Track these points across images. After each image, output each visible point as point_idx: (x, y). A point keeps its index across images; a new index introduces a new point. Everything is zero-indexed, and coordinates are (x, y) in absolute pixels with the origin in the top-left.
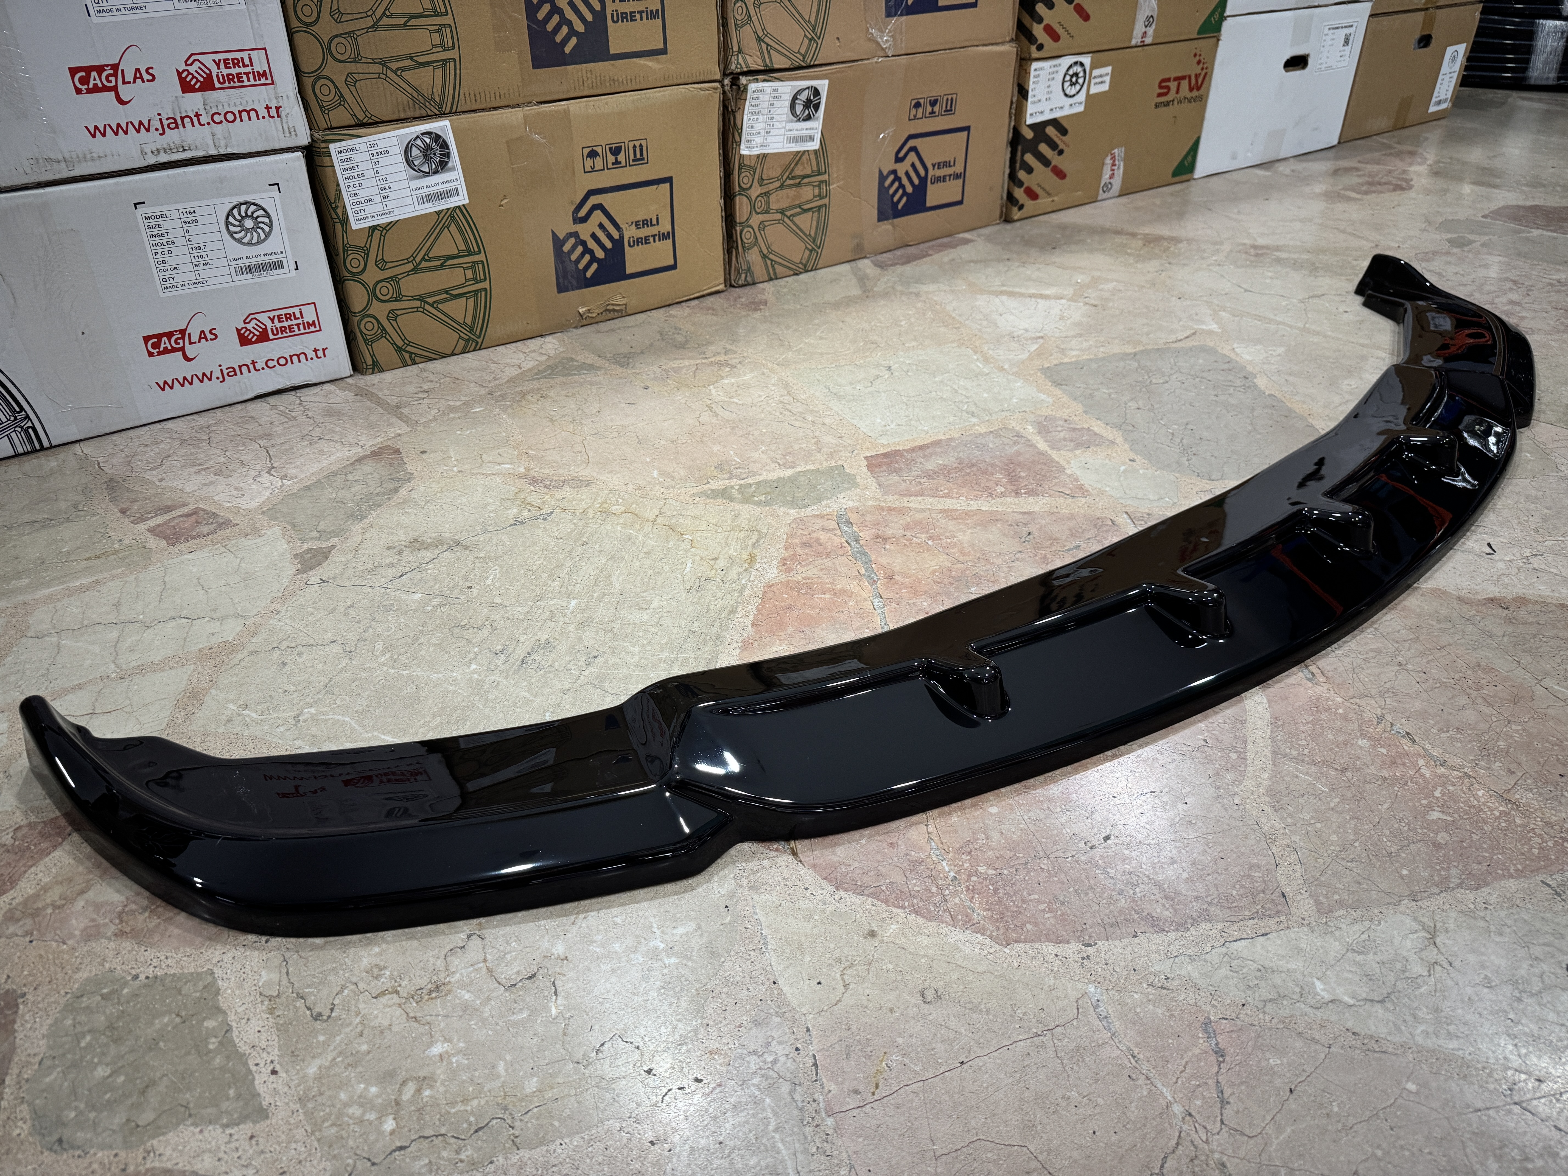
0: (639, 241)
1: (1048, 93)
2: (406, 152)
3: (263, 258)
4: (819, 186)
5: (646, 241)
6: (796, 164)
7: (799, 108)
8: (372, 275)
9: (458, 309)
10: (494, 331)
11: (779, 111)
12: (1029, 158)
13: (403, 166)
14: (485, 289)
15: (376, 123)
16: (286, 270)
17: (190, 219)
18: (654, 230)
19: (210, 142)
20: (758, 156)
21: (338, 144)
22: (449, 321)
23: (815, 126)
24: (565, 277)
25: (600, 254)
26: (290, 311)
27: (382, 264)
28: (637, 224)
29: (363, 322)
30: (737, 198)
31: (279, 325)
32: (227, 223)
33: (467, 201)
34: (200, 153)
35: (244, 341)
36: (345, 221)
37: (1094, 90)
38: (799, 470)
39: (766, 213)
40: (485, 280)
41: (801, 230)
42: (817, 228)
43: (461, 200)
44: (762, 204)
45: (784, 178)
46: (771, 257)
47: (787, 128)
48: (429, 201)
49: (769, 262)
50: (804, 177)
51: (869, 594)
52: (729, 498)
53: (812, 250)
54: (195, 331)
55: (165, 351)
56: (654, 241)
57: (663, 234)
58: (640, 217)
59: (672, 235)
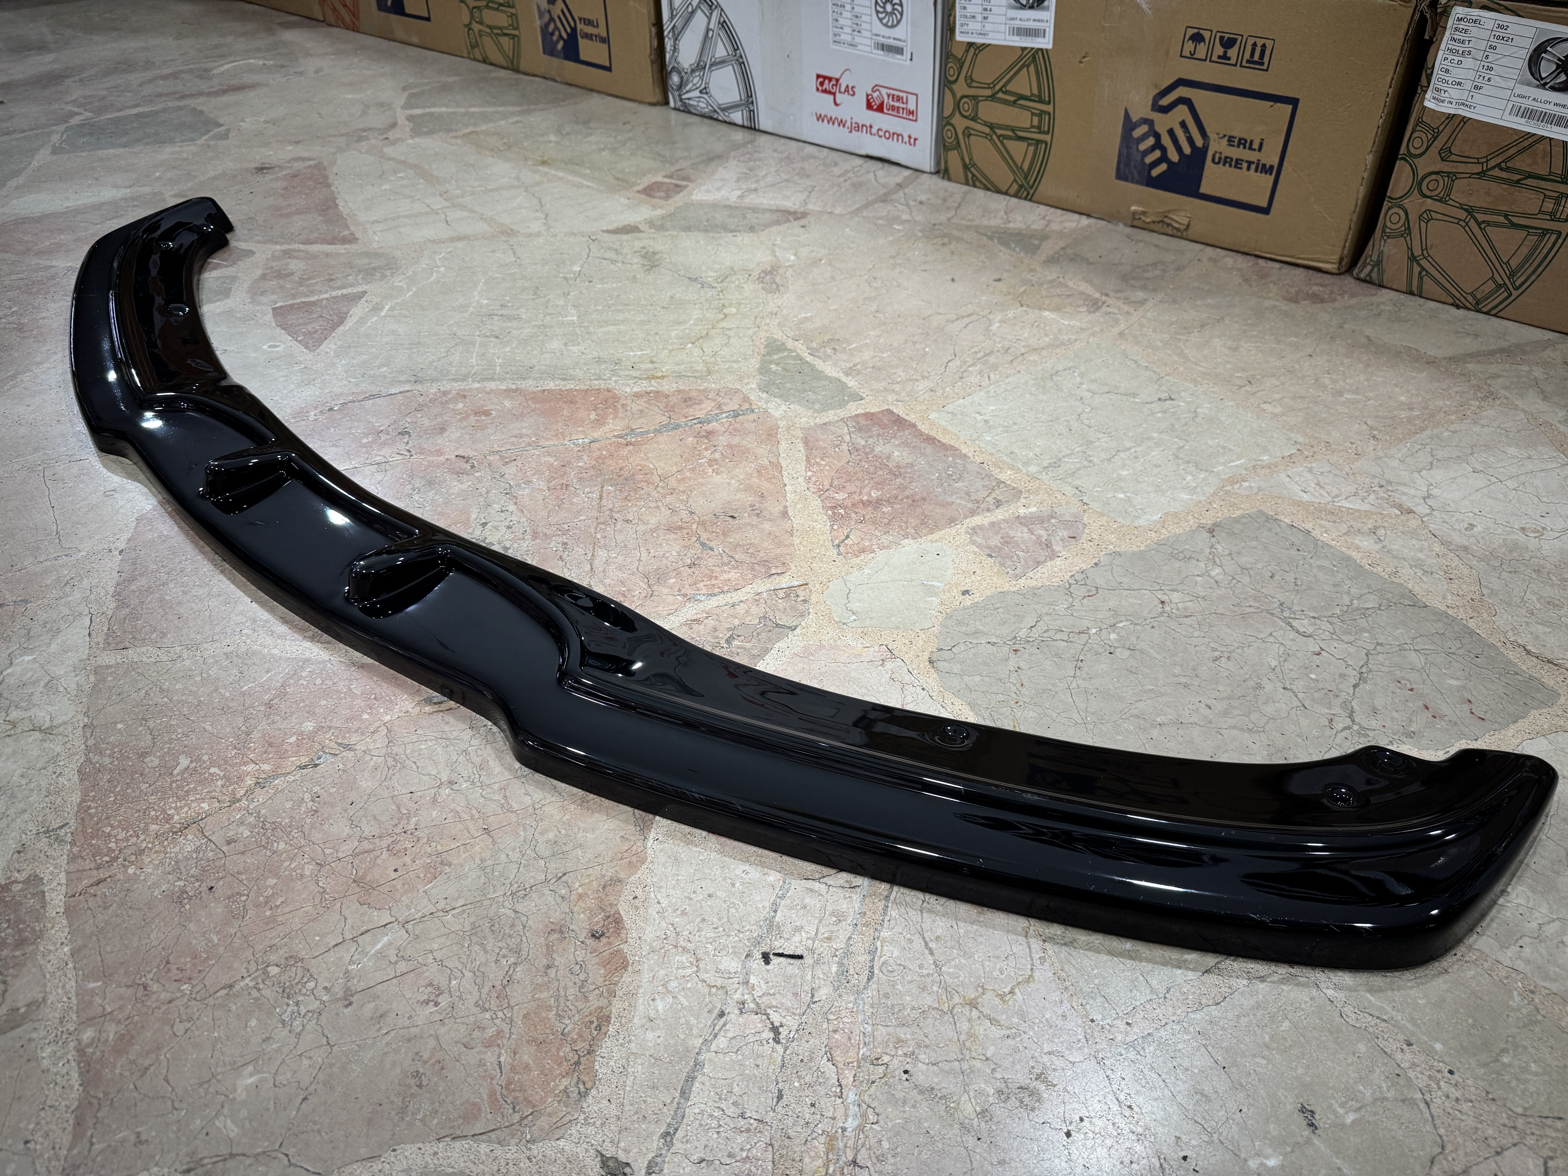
0: (1226, 161)
3: (892, 41)
4: (1558, 199)
5: (1238, 164)
6: (1519, 152)
7: (1546, 68)
8: (961, 88)
9: (1019, 151)
10: (1045, 188)
11: (1504, 62)
14: (1047, 143)
16: (905, 57)
18: (1253, 156)
20: (1451, 118)
22: (1009, 160)
24: (1128, 165)
25: (1174, 156)
26: (901, 94)
27: (969, 81)
28: (1231, 140)
29: (947, 129)
30: (1399, 165)
31: (892, 103)
33: (1050, 47)
36: (954, 31)
38: (844, 379)
39: (1440, 201)
40: (1048, 133)
41: (1493, 248)
42: (1527, 259)
43: (1046, 43)
44: (1439, 186)
45: (1492, 163)
46: (1423, 262)
47: (1517, 91)
48: (1018, 34)
49: (1417, 269)
50: (1531, 176)
51: (596, 435)
52: (769, 354)
53: (1500, 286)
54: (843, 83)
55: (825, 91)
56: (1248, 169)
57: (1264, 165)
58: (1237, 133)
59: (1276, 171)
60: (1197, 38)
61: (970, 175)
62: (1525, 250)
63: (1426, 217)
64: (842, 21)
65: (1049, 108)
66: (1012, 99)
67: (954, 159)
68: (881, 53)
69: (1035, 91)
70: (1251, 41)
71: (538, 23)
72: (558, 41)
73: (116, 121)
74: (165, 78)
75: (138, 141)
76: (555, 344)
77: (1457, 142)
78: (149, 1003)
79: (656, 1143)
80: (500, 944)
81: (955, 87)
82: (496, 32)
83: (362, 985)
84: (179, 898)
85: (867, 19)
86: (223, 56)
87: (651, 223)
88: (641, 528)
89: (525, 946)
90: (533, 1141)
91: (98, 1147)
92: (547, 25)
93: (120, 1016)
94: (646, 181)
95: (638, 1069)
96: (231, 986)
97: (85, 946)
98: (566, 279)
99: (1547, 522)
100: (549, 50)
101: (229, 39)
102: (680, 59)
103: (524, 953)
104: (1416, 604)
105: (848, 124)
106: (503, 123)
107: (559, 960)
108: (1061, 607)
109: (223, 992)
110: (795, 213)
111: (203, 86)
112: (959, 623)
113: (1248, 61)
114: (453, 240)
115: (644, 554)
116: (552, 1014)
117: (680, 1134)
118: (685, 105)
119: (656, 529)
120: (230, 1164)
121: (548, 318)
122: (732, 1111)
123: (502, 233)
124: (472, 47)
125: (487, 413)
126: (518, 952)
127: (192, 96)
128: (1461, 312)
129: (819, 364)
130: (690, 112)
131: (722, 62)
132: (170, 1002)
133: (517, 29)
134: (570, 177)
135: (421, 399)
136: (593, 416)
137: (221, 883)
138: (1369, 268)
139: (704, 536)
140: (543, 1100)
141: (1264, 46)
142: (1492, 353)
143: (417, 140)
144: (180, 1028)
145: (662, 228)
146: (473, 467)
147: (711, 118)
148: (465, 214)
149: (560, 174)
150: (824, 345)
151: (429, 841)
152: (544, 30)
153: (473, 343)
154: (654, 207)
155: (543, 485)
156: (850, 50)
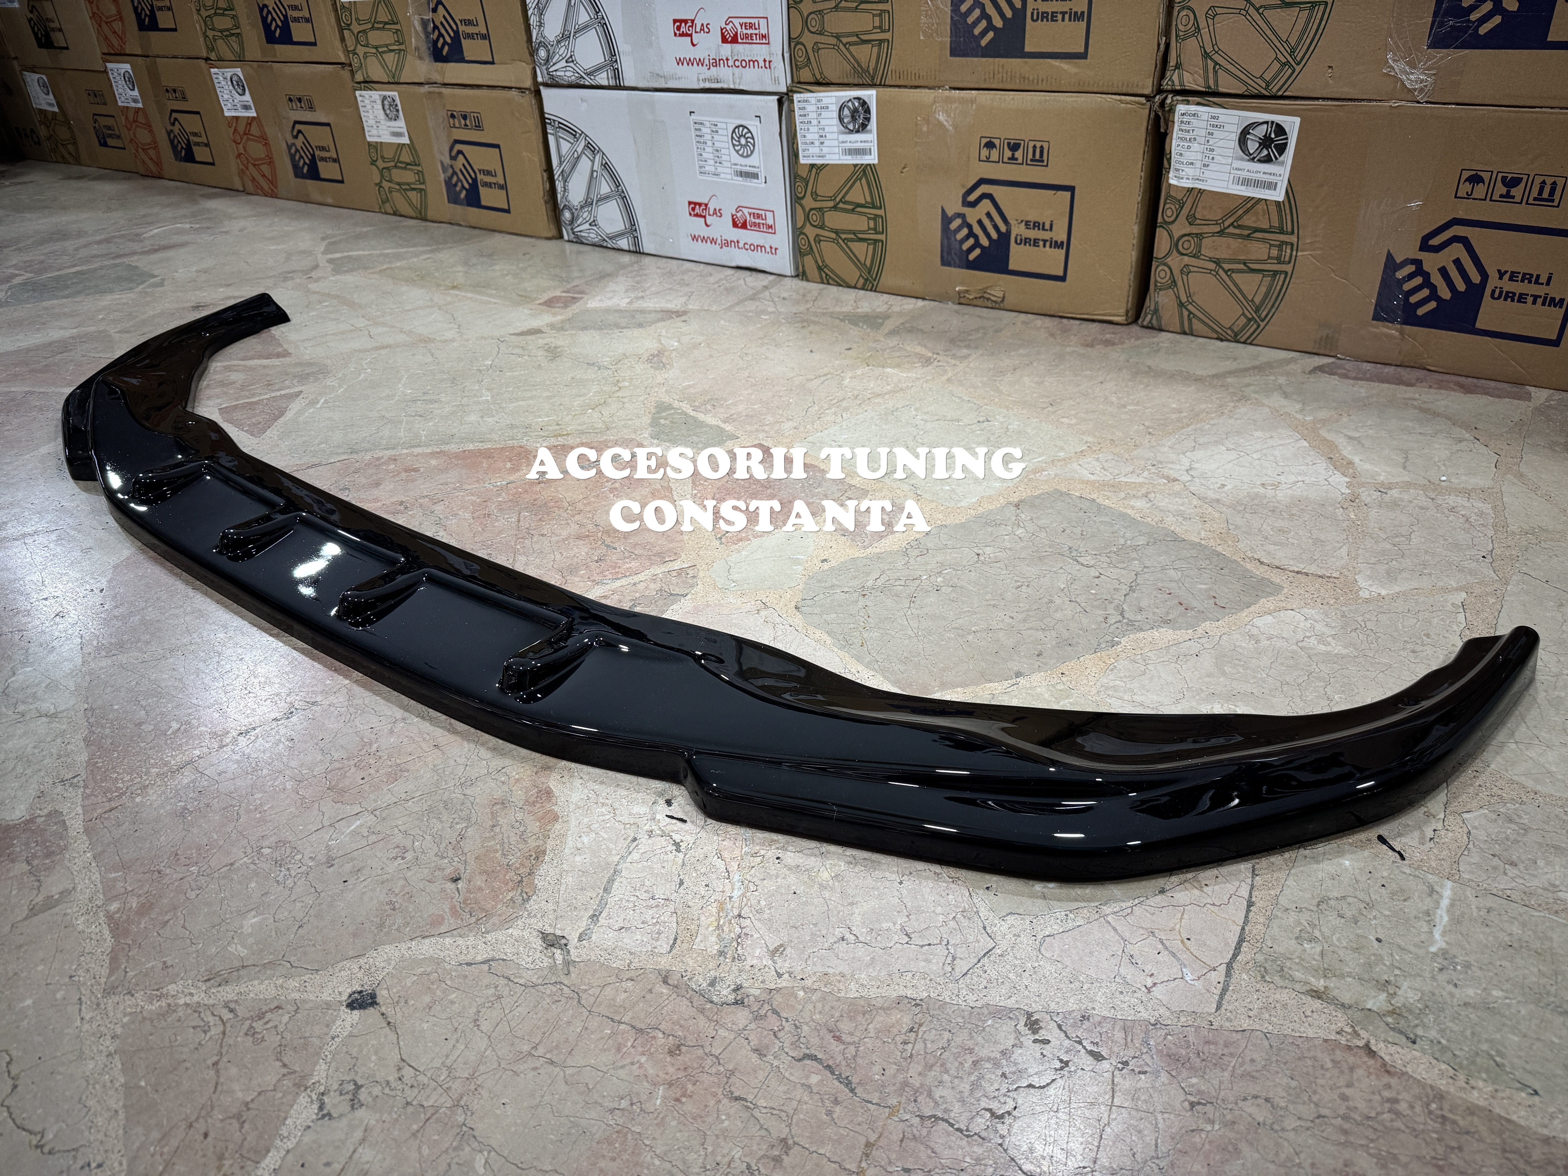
0: (1026, 241)
2: (840, 110)
3: (748, 168)
4: (1280, 247)
5: (1035, 243)
7: (1252, 146)
8: (808, 202)
9: (861, 251)
10: (886, 280)
11: (1221, 143)
13: (836, 121)
14: (883, 242)
15: (826, 83)
16: (760, 180)
17: (715, 130)
18: (1046, 235)
19: (731, 79)
21: (801, 95)
22: (854, 259)
23: (1279, 172)
24: (949, 253)
25: (985, 242)
26: (760, 212)
27: (814, 196)
28: (1027, 224)
29: (801, 237)
31: (753, 220)
32: (732, 138)
33: (876, 162)
34: (725, 86)
35: (735, 224)
36: (798, 155)
38: (722, 425)
39: (1194, 256)
40: (883, 232)
41: (1240, 291)
42: (1266, 296)
43: (872, 159)
44: (1189, 245)
45: (1227, 223)
46: (1190, 307)
47: (1234, 166)
48: (850, 154)
49: (1186, 313)
50: (1257, 230)
51: (511, 478)
52: (658, 412)
53: (1250, 320)
54: (711, 207)
55: (697, 215)
56: (1044, 246)
57: (1056, 242)
58: (1032, 218)
59: (1065, 246)
60: (990, 145)
61: (824, 276)
62: (1263, 289)
63: (1186, 271)
64: (705, 155)
65: (881, 212)
66: (851, 207)
67: (809, 263)
68: (740, 178)
69: (869, 199)
71: (442, 177)
72: (461, 191)
73: (57, 279)
74: (99, 242)
75: (79, 293)
76: (472, 418)
77: (1198, 209)
78: (164, 882)
79: (585, 922)
80: (453, 816)
81: (803, 202)
82: (404, 188)
83: (341, 853)
84: (182, 813)
85: (726, 151)
86: (152, 223)
87: (552, 326)
88: (554, 539)
89: (474, 815)
90: (488, 932)
91: (131, 974)
92: (451, 178)
93: (141, 892)
94: (546, 297)
95: (569, 879)
96: (232, 864)
97: (104, 851)
98: (480, 371)
99: (1282, 478)
100: (453, 198)
101: (156, 210)
103: (474, 820)
104: (1177, 539)
105: (719, 241)
106: (415, 260)
108: (900, 564)
109: (226, 869)
110: (677, 312)
111: (136, 247)
112: (819, 581)
113: (1032, 161)
114: (377, 348)
115: (558, 556)
116: (498, 855)
117: (604, 915)
118: (577, 237)
119: (567, 539)
120: (242, 972)
121: (466, 399)
122: (645, 896)
123: (421, 341)
124: (383, 203)
125: (416, 470)
126: (468, 819)
127: (125, 255)
128: (1225, 344)
129: (701, 417)
130: (582, 243)
132: (182, 879)
133: (423, 183)
134: (478, 297)
135: (357, 465)
136: (509, 465)
137: (216, 800)
138: (1149, 316)
139: (608, 541)
140: (494, 907)
142: (1246, 370)
143: (338, 277)
144: (192, 895)
145: (562, 329)
146: (406, 508)
147: (600, 246)
148: (386, 329)
149: (470, 295)
150: (705, 403)
152: (448, 182)
153: (401, 422)
154: (555, 315)
155: (467, 515)
156: (715, 179)
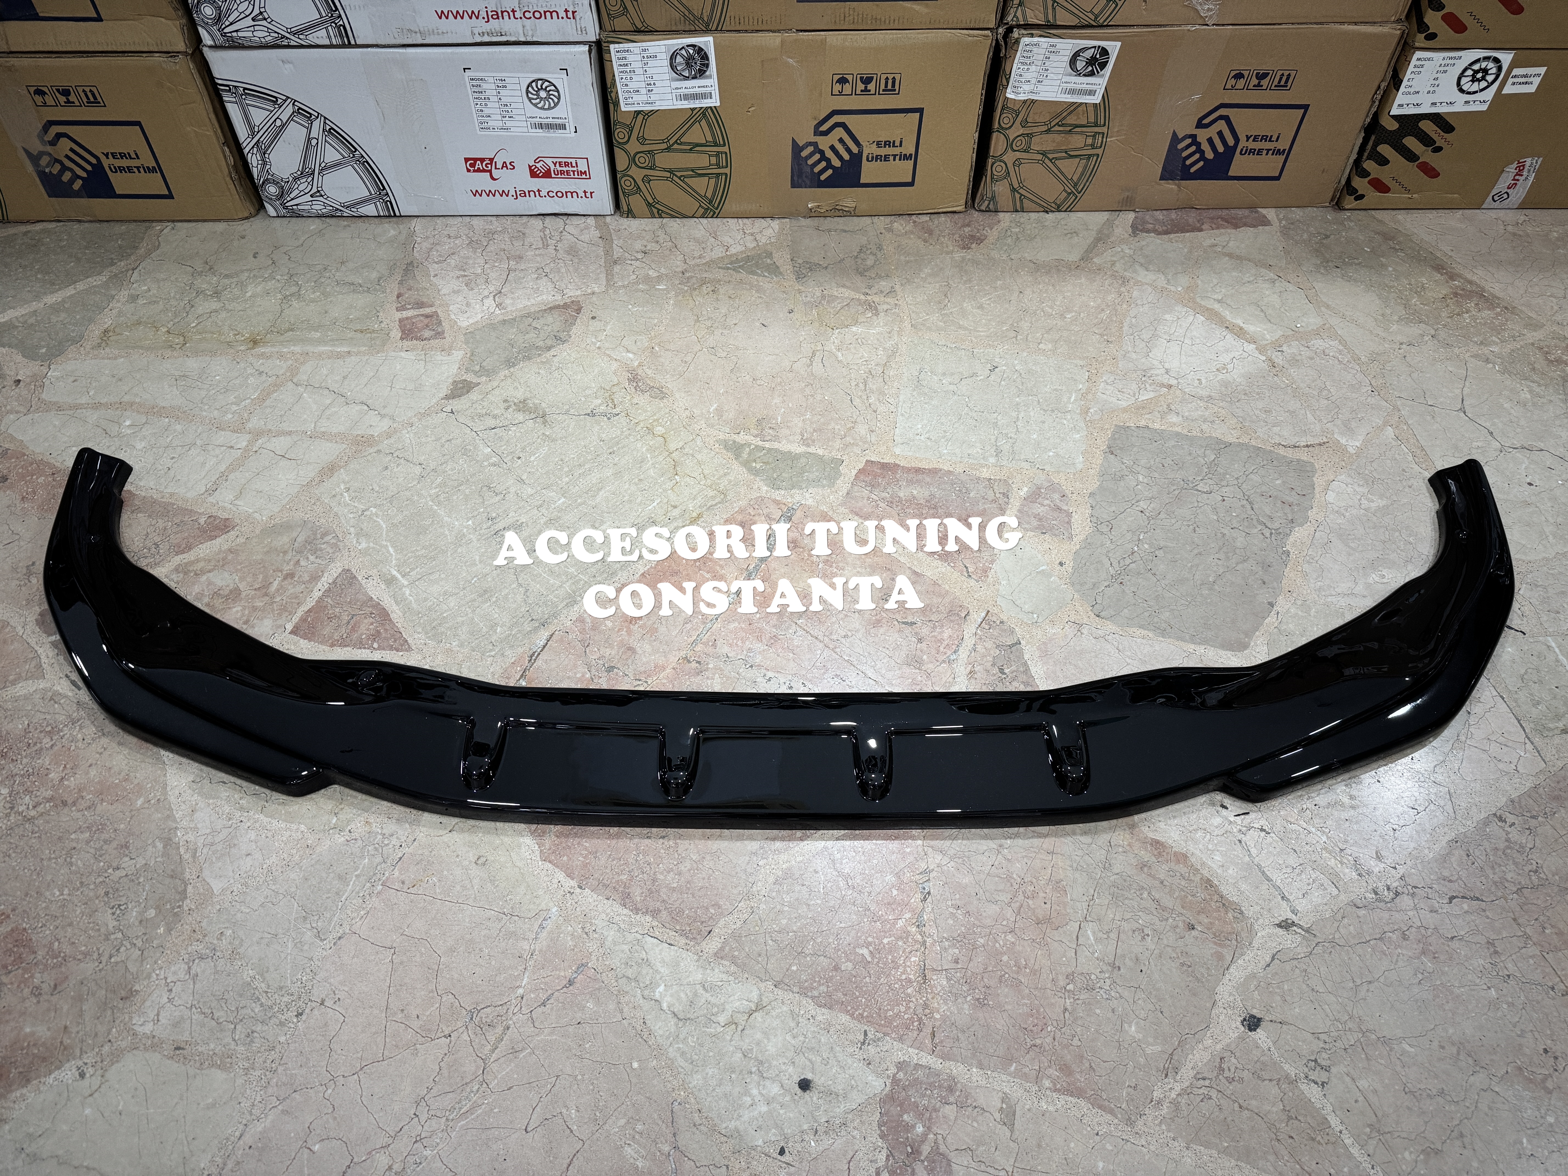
0: (878, 158)
1: (1433, 85)
2: (671, 58)
3: (551, 120)
4: (1094, 136)
5: (886, 158)
6: (1069, 114)
7: (1080, 65)
8: (633, 147)
9: (701, 185)
10: (730, 205)
11: (1055, 65)
12: (1385, 149)
13: (667, 69)
14: (726, 174)
15: (651, 31)
16: (568, 131)
17: (501, 85)
18: (897, 151)
19: (521, 32)
20: (1025, 102)
21: (617, 46)
22: (693, 193)
23: (1099, 83)
24: (800, 176)
25: (836, 163)
26: (569, 161)
27: (642, 140)
28: (878, 144)
29: (623, 179)
30: (995, 135)
31: (559, 169)
32: (527, 92)
33: (718, 104)
34: (513, 39)
35: (533, 174)
36: (617, 104)
37: (1508, 89)
38: (811, 450)
39: (1025, 152)
40: (727, 167)
41: (1062, 173)
42: (1082, 174)
43: (713, 102)
44: (1023, 143)
45: (1053, 124)
46: (1021, 191)
47: (1063, 80)
48: (685, 99)
49: (1017, 196)
50: (1077, 126)
52: (737, 455)
53: (1070, 193)
54: (499, 161)
55: (479, 170)
56: (894, 160)
57: (905, 155)
58: (883, 138)
59: (914, 158)
60: (843, 81)
61: (655, 211)
62: (1080, 169)
63: (1017, 163)
64: (486, 111)
65: (725, 149)
66: (689, 147)
67: (636, 202)
68: (541, 131)
69: (710, 138)
70: (884, 77)
71: (30, 167)
77: (1030, 115)
78: (1047, 1048)
79: (1284, 903)
80: (1132, 891)
81: (625, 146)
83: (1111, 957)
84: (980, 1003)
85: (520, 106)
87: (470, 370)
89: (1141, 883)
90: (1250, 943)
91: (1124, 1106)
92: (48, 167)
93: (1046, 1064)
94: (391, 324)
95: (1244, 887)
96: (1066, 1009)
97: (979, 1061)
100: (58, 191)
102: (274, 170)
103: (1146, 886)
104: (1227, 445)
105: (512, 192)
107: (1162, 876)
108: (1108, 543)
109: (1067, 1014)
110: (567, 305)
112: (1081, 584)
113: (883, 90)
114: (325, 474)
116: (1190, 898)
117: (1286, 894)
118: (292, 210)
119: (868, 631)
120: (1175, 1057)
121: (544, 510)
122: (1289, 870)
123: (357, 444)
126: (1143, 888)
128: (1051, 215)
129: (779, 446)
130: (301, 217)
131: (337, 165)
132: (1054, 1039)
134: (312, 349)
135: (572, 636)
136: (706, 575)
137: (986, 980)
138: (985, 201)
139: (898, 618)
140: (1233, 928)
141: (894, 78)
142: (1095, 245)
143: (59, 368)
144: (1076, 1042)
145: (487, 371)
146: (699, 663)
147: (333, 216)
148: (285, 439)
149: (296, 349)
150: (760, 427)
151: (1037, 879)
152: (44, 174)
154: (444, 351)
156: (504, 133)
